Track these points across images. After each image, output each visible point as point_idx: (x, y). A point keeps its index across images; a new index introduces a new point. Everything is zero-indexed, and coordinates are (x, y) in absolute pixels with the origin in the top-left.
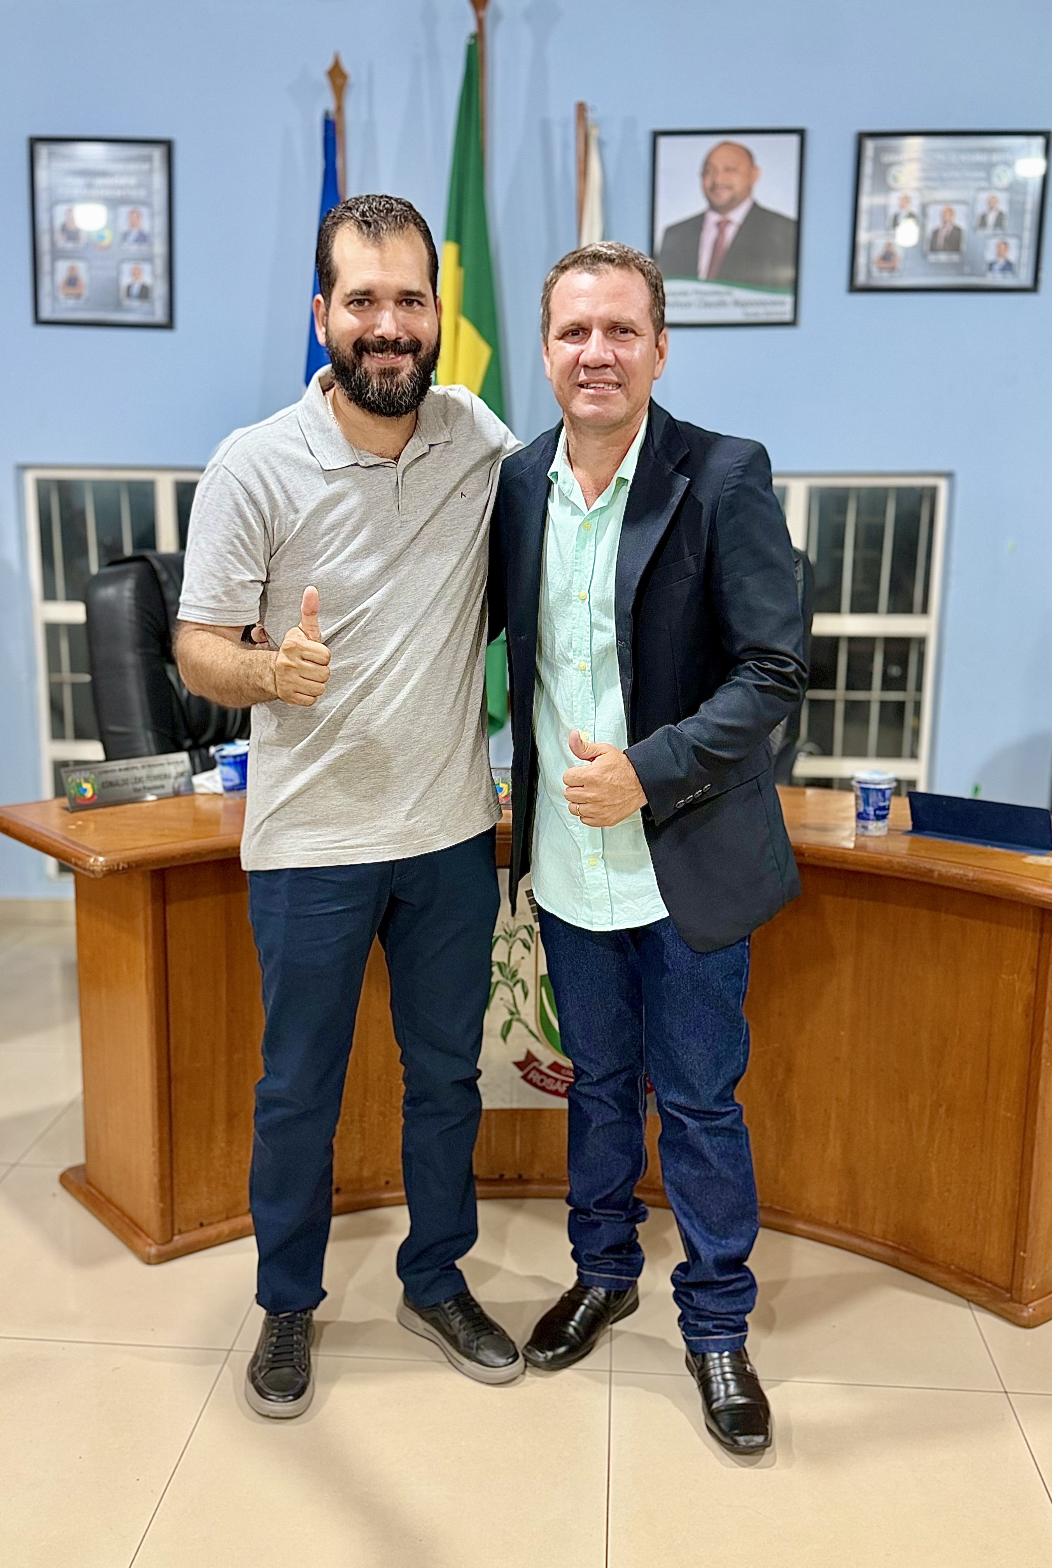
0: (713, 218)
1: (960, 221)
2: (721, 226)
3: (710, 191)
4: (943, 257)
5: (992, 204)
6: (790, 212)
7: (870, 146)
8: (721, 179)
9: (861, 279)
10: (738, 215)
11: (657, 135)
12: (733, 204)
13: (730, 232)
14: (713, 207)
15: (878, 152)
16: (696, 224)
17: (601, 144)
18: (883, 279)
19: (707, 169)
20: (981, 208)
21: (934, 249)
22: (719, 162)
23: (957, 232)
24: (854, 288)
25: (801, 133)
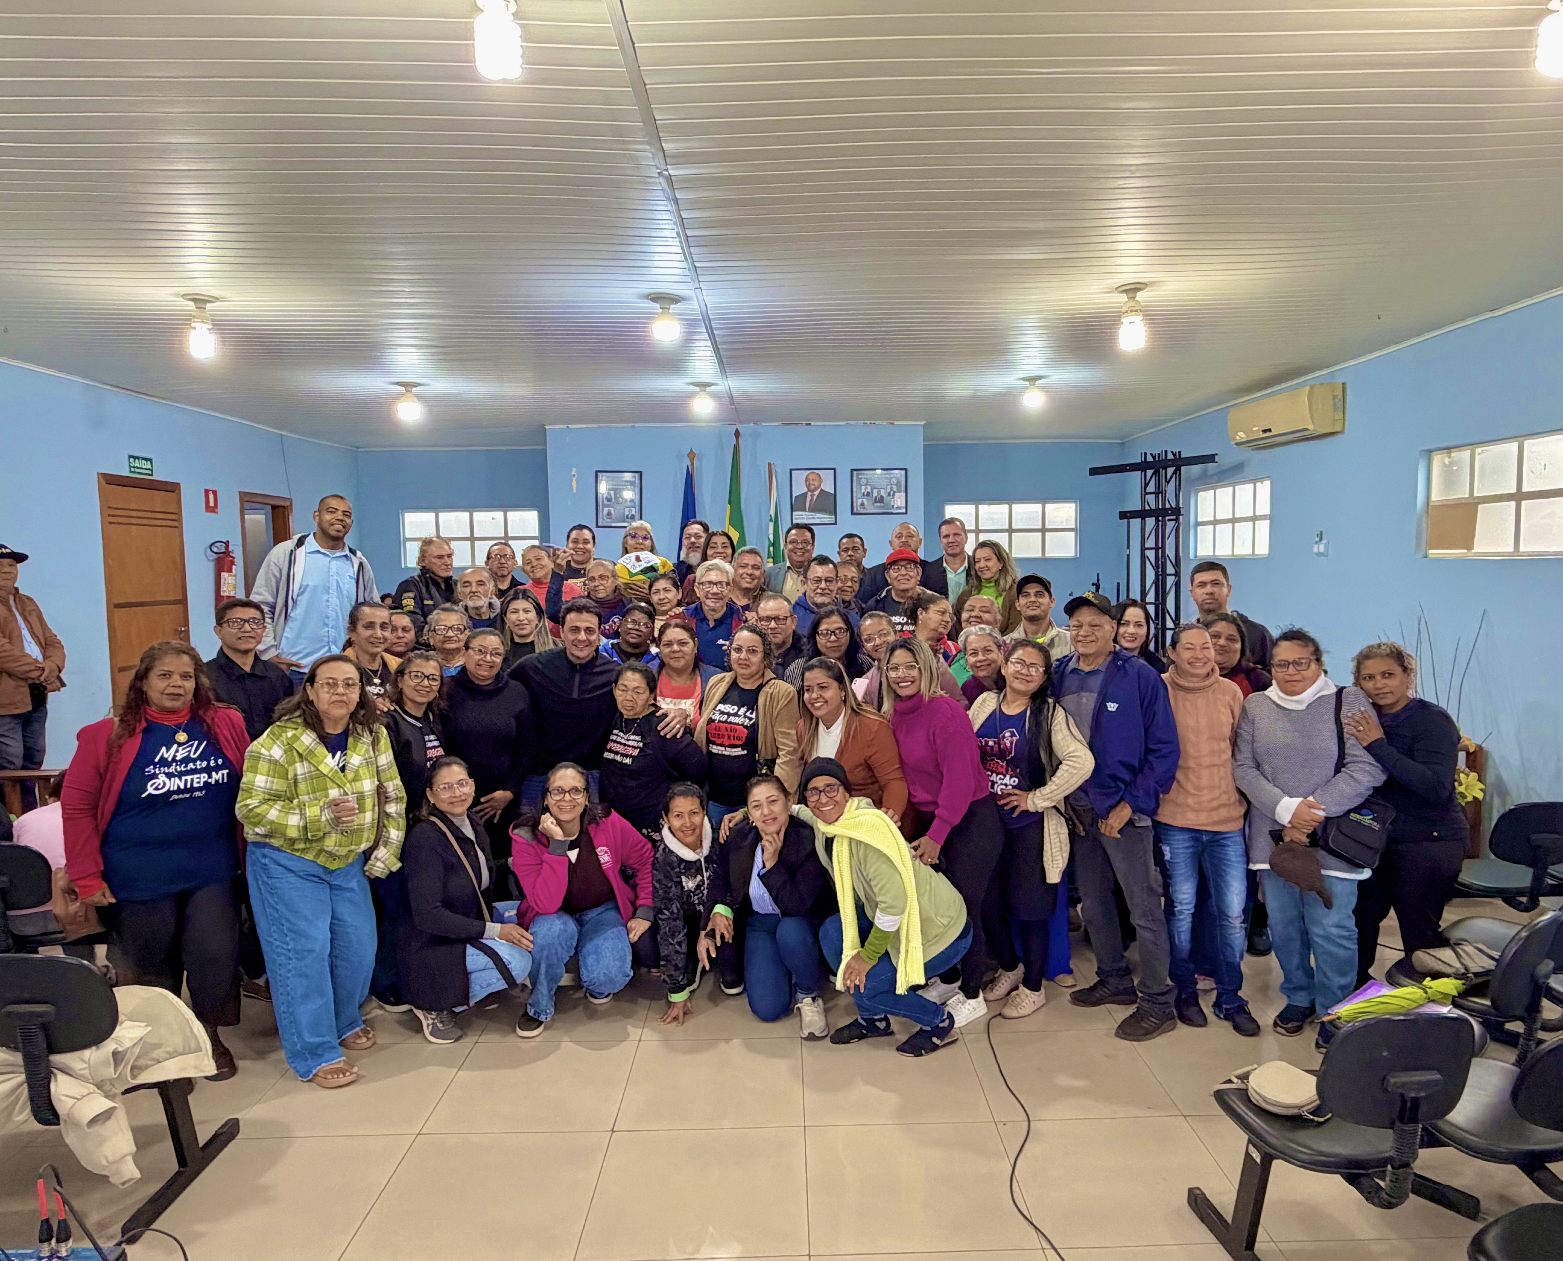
0: (809, 494)
1: (883, 493)
2: (812, 496)
3: (808, 486)
4: (878, 504)
5: (892, 489)
6: (833, 492)
7: (855, 473)
8: (811, 482)
9: (855, 511)
10: (817, 493)
11: (791, 470)
12: (815, 489)
13: (815, 497)
14: (809, 490)
15: (858, 475)
16: (805, 495)
17: (775, 473)
18: (862, 511)
19: (807, 480)
20: (889, 490)
21: (876, 502)
22: (811, 477)
23: (882, 497)
24: (853, 513)
25: (834, 469)
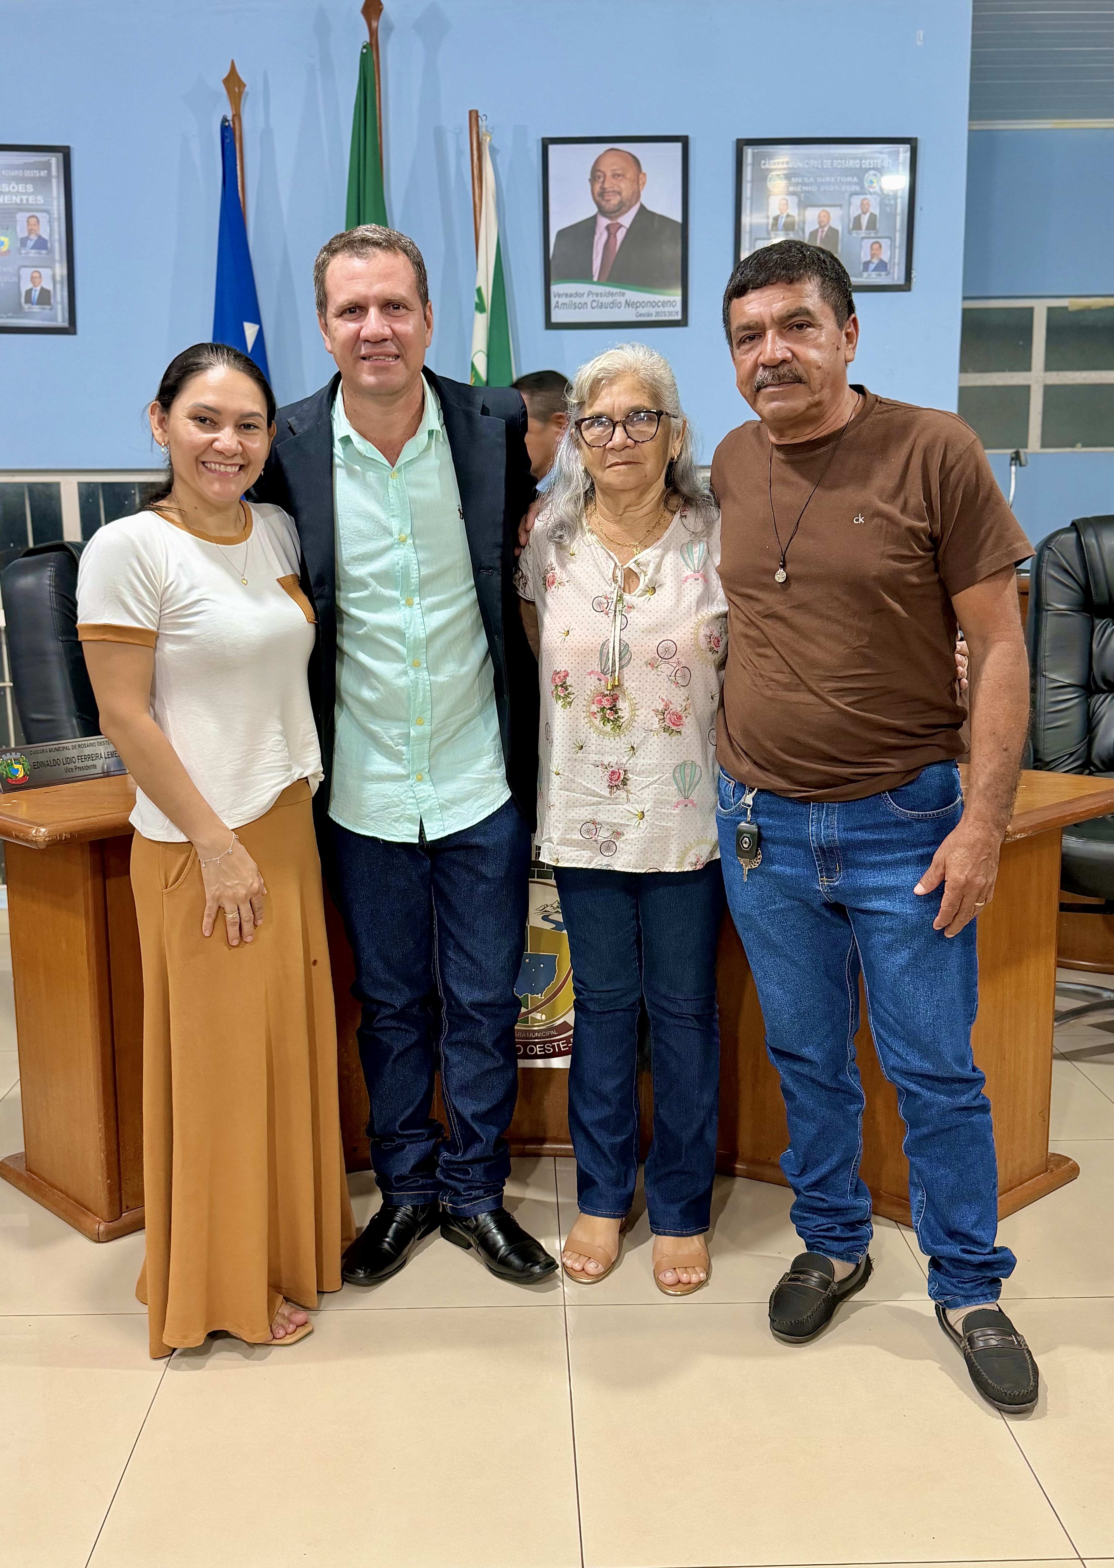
3: (599, 197)
5: (864, 208)
6: (677, 216)
7: (749, 151)
8: (609, 184)
10: (627, 220)
11: (546, 143)
12: (621, 209)
13: (621, 235)
14: (602, 211)
15: (757, 158)
16: (587, 227)
17: (493, 151)
19: (595, 174)
20: (855, 211)
22: (608, 168)
23: (833, 232)
25: (684, 141)
